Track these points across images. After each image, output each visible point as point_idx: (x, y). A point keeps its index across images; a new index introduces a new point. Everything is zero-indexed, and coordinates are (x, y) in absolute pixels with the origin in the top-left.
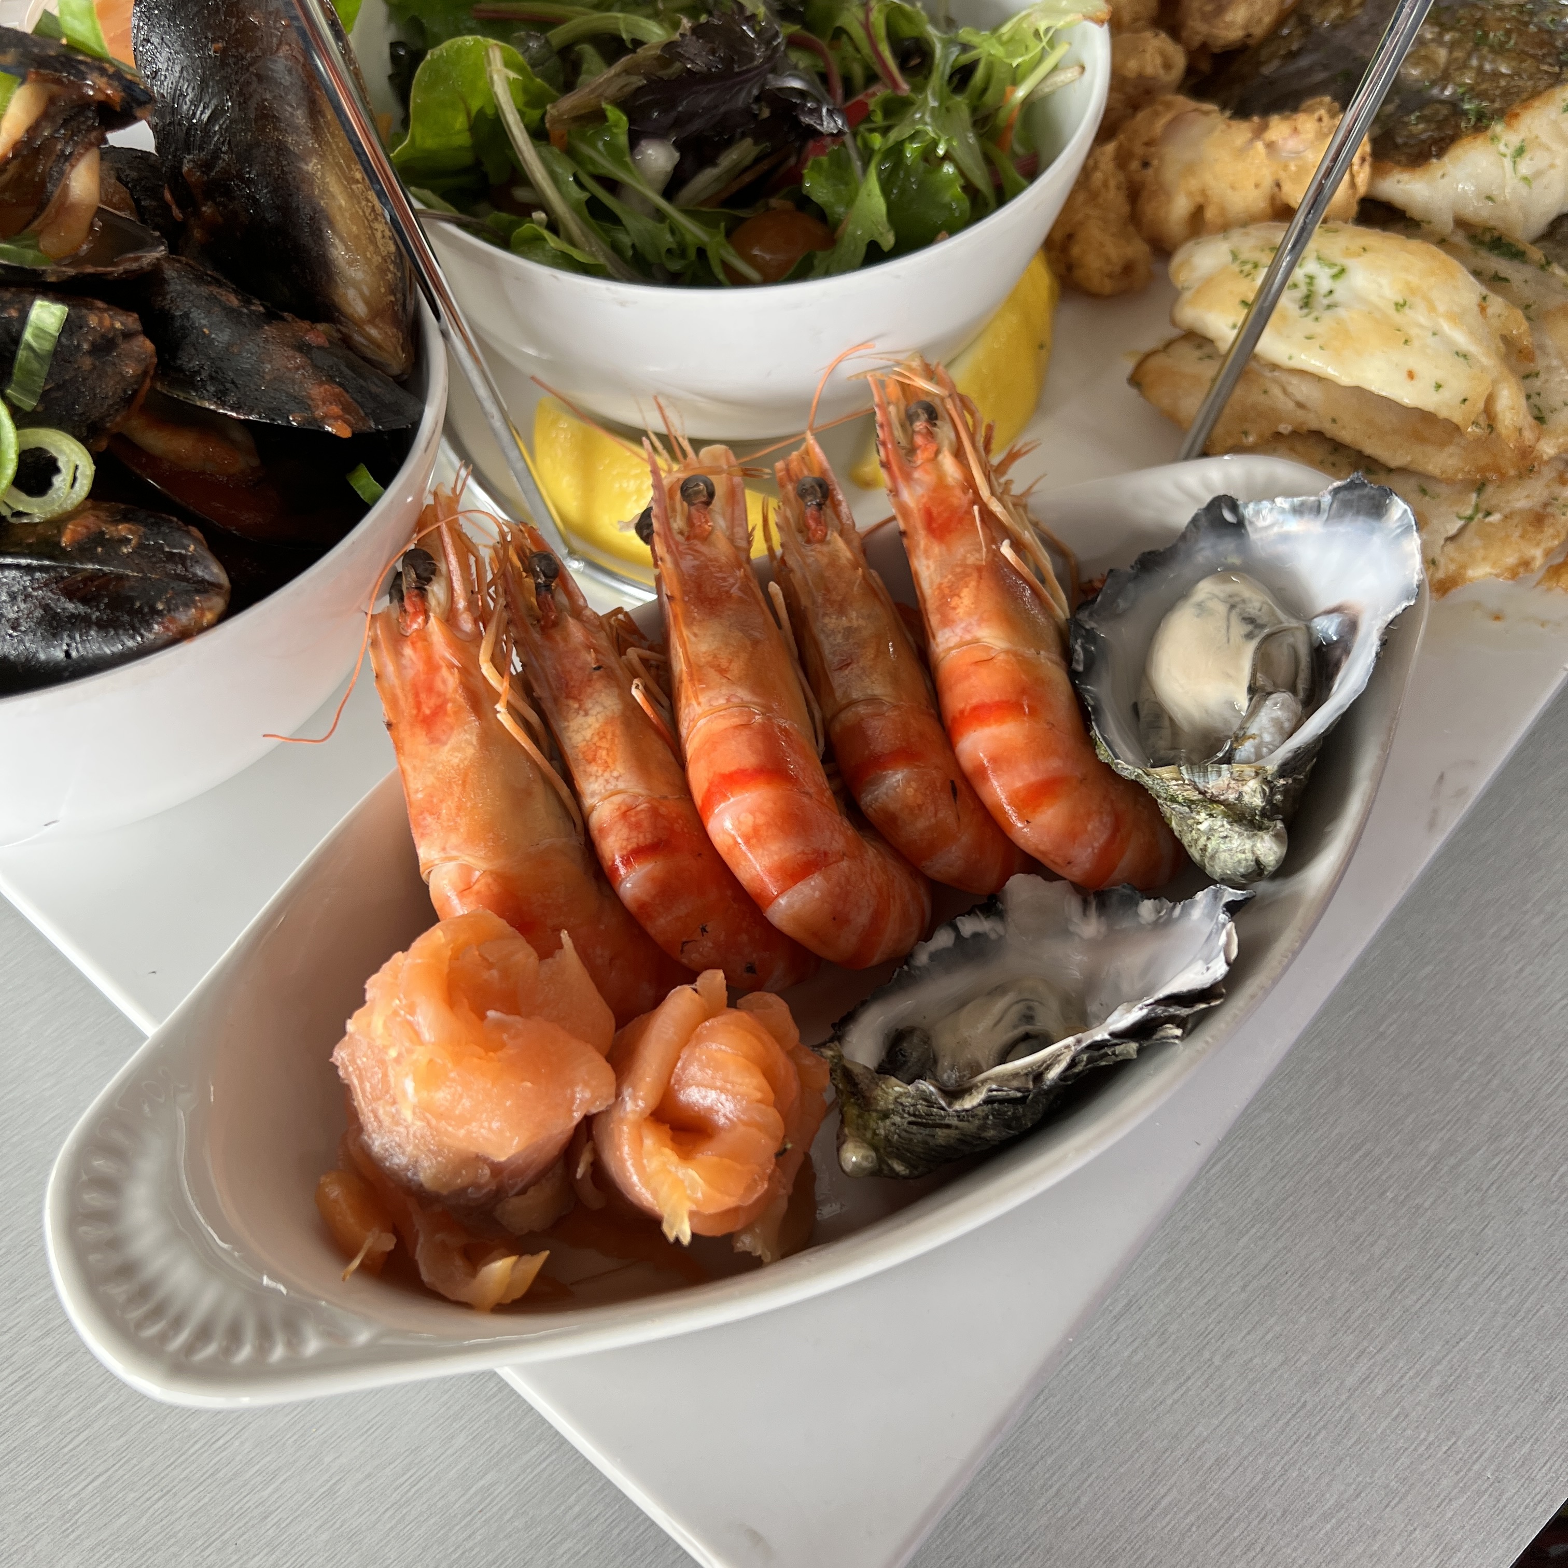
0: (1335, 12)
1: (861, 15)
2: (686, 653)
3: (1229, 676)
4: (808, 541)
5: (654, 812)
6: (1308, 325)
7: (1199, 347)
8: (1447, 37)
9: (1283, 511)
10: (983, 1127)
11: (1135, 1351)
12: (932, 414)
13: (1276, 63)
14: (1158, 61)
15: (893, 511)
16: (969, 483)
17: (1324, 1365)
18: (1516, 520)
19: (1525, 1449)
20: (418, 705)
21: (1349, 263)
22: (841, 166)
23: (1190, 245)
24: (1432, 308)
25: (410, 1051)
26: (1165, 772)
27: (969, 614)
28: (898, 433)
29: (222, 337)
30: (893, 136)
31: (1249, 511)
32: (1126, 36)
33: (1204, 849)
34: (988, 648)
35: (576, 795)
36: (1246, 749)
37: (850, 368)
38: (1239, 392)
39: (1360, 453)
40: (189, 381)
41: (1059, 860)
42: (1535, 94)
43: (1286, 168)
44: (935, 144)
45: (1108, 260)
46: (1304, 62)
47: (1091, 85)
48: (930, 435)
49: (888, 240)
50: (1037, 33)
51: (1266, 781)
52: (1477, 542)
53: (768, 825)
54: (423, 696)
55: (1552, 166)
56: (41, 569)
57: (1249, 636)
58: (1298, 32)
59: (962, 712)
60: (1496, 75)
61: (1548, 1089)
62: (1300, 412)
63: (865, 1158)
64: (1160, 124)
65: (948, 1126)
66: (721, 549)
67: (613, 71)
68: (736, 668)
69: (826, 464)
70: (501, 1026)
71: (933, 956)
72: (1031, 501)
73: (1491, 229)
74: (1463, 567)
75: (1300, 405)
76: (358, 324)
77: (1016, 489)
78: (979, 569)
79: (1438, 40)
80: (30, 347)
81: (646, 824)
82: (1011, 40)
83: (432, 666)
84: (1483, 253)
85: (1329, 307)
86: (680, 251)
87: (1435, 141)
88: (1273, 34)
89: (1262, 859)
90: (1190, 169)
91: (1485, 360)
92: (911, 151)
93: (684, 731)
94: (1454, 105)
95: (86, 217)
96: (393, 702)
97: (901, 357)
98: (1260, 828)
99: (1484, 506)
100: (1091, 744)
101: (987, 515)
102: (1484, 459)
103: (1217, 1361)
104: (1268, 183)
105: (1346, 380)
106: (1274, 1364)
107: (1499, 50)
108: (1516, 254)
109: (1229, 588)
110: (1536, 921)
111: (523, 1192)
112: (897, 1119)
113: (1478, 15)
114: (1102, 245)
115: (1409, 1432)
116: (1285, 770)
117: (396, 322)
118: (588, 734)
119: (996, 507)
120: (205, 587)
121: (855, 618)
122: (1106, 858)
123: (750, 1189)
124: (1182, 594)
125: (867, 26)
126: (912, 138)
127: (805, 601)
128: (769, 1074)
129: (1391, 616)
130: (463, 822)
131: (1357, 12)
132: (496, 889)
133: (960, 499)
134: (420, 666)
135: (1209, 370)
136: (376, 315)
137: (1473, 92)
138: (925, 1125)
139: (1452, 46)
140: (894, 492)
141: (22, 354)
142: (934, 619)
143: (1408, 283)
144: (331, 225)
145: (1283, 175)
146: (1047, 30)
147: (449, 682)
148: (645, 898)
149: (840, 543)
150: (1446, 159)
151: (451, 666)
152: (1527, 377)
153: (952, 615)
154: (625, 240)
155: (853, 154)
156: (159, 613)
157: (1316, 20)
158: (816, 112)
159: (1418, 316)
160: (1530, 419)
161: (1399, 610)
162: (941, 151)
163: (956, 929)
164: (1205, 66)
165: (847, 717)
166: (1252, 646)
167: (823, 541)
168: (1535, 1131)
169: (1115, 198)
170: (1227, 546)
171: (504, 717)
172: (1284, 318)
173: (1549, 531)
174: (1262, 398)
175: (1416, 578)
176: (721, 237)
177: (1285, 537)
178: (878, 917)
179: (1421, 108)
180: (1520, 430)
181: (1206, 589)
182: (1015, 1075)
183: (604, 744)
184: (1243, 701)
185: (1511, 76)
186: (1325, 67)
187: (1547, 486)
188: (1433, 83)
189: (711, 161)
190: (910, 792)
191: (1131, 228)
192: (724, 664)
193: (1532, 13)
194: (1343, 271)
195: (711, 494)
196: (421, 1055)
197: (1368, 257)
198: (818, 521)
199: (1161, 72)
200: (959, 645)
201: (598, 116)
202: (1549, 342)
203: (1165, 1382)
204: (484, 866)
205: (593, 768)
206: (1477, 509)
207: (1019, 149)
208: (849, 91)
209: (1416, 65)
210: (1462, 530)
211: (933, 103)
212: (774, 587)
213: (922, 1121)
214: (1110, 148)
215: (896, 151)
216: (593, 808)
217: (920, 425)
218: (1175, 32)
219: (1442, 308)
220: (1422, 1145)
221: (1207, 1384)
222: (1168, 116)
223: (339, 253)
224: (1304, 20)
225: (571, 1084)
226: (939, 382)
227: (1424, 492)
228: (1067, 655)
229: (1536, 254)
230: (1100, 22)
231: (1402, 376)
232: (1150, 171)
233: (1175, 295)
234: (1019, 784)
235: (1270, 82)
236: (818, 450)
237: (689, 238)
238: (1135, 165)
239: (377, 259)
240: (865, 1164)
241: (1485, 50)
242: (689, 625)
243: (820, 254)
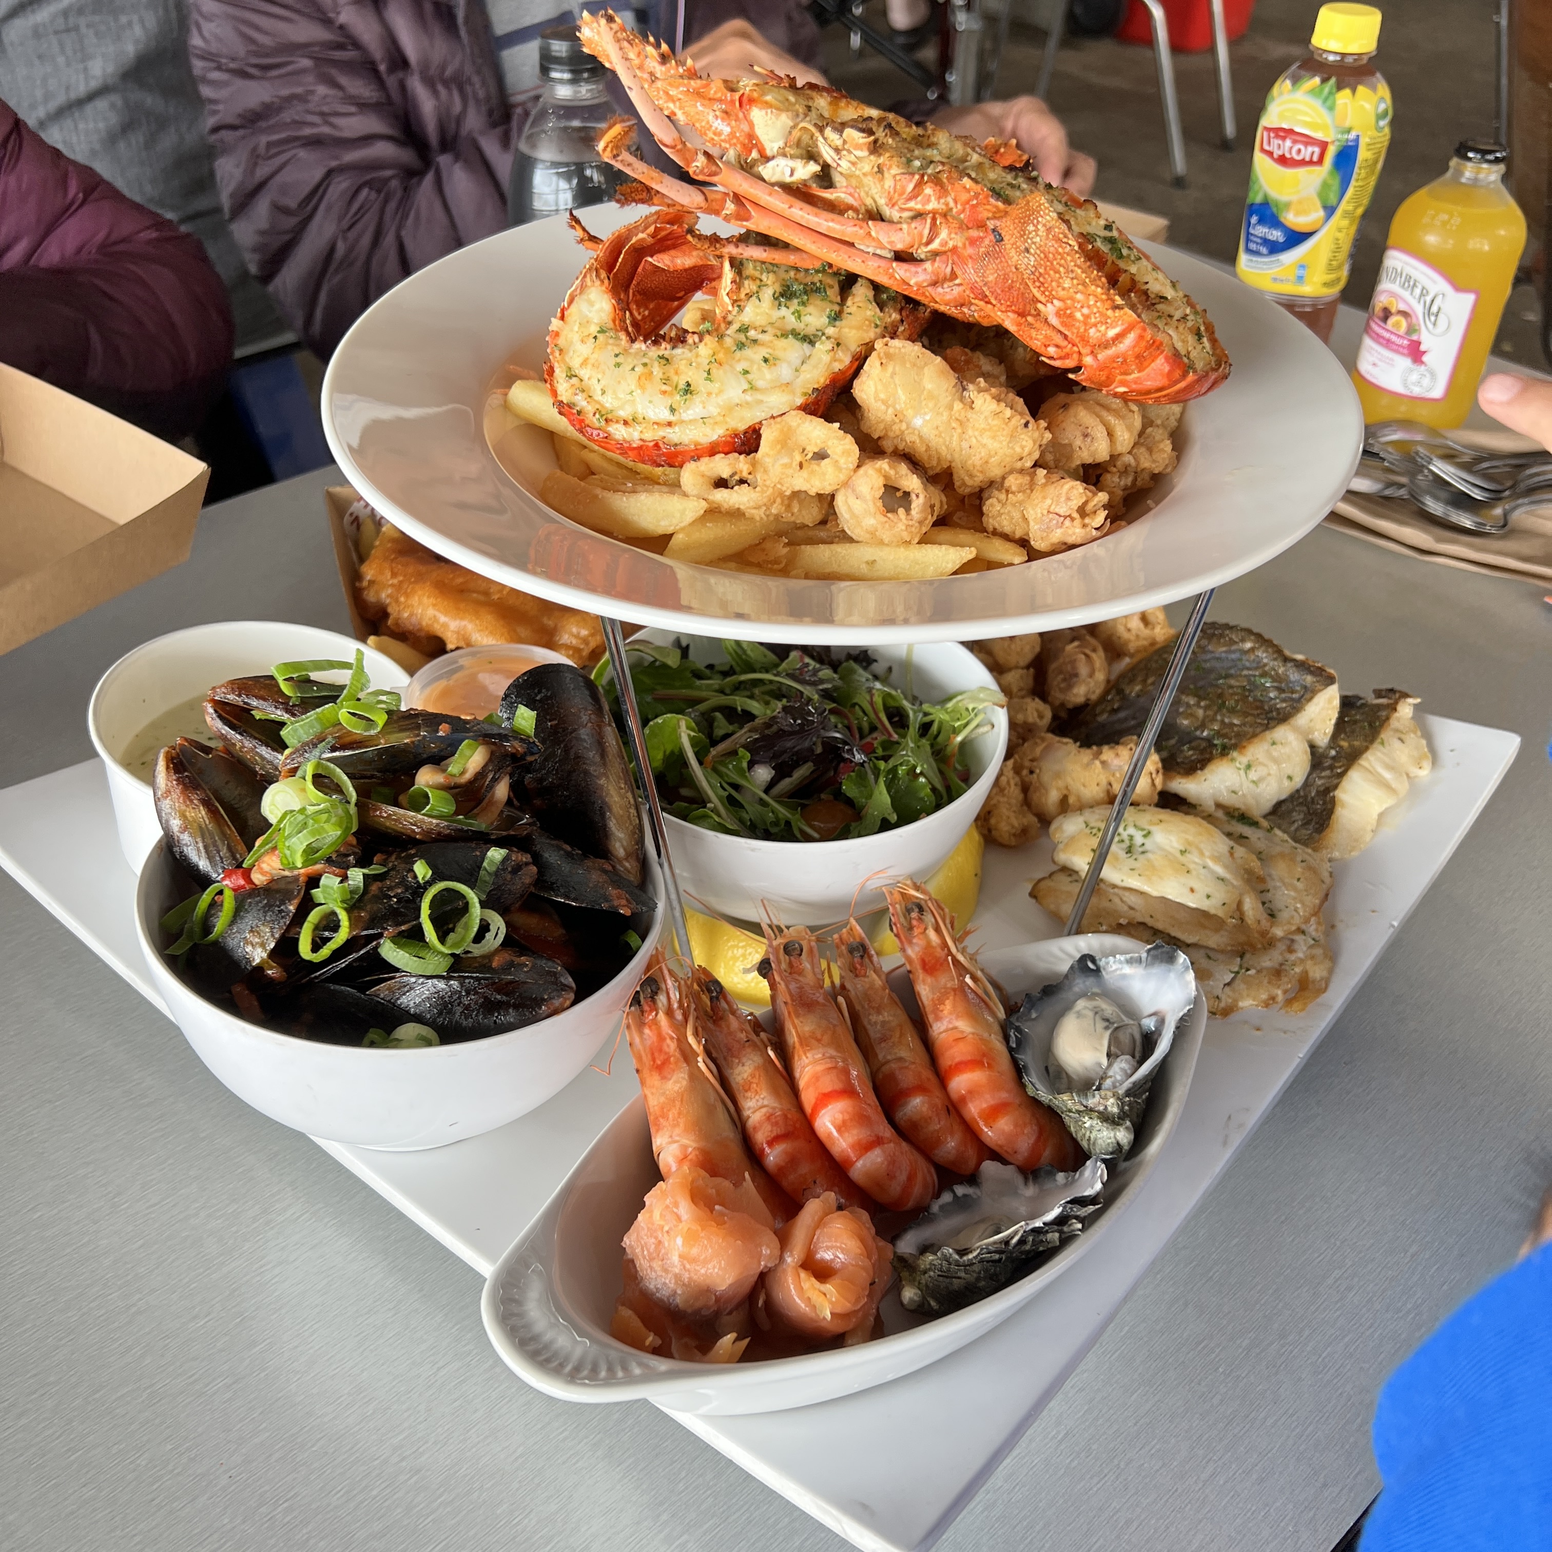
0: (1138, 688)
1: (868, 698)
2: (797, 1032)
3: (1097, 1049)
4: (857, 976)
5: (785, 1116)
6: (1131, 863)
7: (1070, 875)
8: (1202, 704)
9: (1120, 962)
10: (978, 1279)
11: (1072, 1461)
12: (921, 909)
13: (1105, 716)
14: (1035, 714)
15: (903, 961)
16: (945, 945)
17: (1187, 1467)
18: (1264, 973)
19: (1311, 1514)
20: (654, 1060)
21: (1153, 829)
22: (862, 777)
23: (1060, 817)
24: (1202, 854)
25: (676, 1226)
26: (1065, 1097)
27: (951, 1014)
28: (902, 919)
29: (566, 867)
30: (892, 763)
31: (1102, 963)
32: (1016, 700)
33: (1089, 1140)
34: (962, 1032)
35: (738, 1109)
36: (1108, 1083)
37: (874, 884)
38: (1094, 900)
39: (1169, 935)
40: (551, 887)
41: (1010, 1150)
42: (1255, 735)
43: (1114, 775)
44: (915, 767)
45: (1013, 827)
46: (1122, 715)
47: (999, 734)
48: (920, 920)
49: (894, 818)
50: (967, 709)
51: (1118, 1098)
52: (1243, 986)
53: (851, 1120)
54: (656, 1054)
55: (1269, 774)
56: (485, 979)
57: (1107, 1028)
58: (1118, 698)
59: (950, 1067)
60: (1232, 725)
61: (1313, 1308)
62: (1132, 912)
63: (916, 1294)
64: (1038, 750)
65: (959, 1278)
66: (809, 979)
67: (743, 731)
68: (826, 1038)
69: (863, 935)
70: (722, 1214)
71: (942, 1207)
72: (979, 958)
73: (1238, 809)
74: (1236, 1001)
75: (1131, 908)
76: (620, 862)
77: (971, 950)
78: (954, 990)
79: (1198, 705)
80: (485, 869)
81: (781, 1123)
82: (953, 711)
83: (661, 1038)
84: (1234, 822)
85: (1143, 853)
86: (776, 823)
87: (1199, 761)
88: (1102, 699)
89: (1121, 1142)
90: (1058, 775)
91: (1235, 883)
92: (901, 771)
93: (797, 1074)
94: (1209, 740)
95: (501, 806)
96: (639, 1058)
97: (900, 879)
98: (1118, 1124)
99: (1245, 965)
100: (1023, 1086)
101: (956, 962)
102: (1242, 938)
103: (1122, 1465)
104: (1104, 782)
105: (1155, 893)
106: (1157, 1467)
107: (1232, 711)
108: (1254, 824)
109: (1094, 1003)
110: (1301, 1212)
111: (730, 1313)
112: (932, 1273)
113: (1220, 691)
114: (1008, 818)
115: (1241, 1505)
116: (1128, 1093)
117: (638, 859)
118: (745, 1076)
119: (961, 958)
120: (565, 987)
121: (886, 1016)
122: (1035, 1152)
123: (858, 1300)
124: (1068, 1008)
125: (872, 703)
126: (901, 764)
127: (858, 1007)
128: (863, 1241)
129: (1181, 1014)
130: (682, 1121)
131: (1151, 688)
132: (701, 1158)
133: (940, 953)
134: (655, 1039)
135: (1075, 888)
136: (628, 856)
137: (1218, 734)
138: (947, 1277)
139: (1206, 708)
140: (903, 950)
141: (482, 872)
142: (931, 1018)
143: (1187, 840)
144: (610, 810)
145: (1112, 779)
146: (974, 709)
147: (671, 1046)
148: (783, 1164)
149: (874, 976)
150: (1206, 771)
151: (672, 1038)
152: (1262, 892)
153: (941, 1014)
154: (746, 817)
155: (869, 772)
156: (545, 1000)
157: (1127, 692)
158: (850, 751)
159: (1193, 858)
160: (1265, 916)
161: (1185, 1011)
162: (918, 771)
163: (953, 1192)
164: (1063, 714)
165: (885, 1069)
166: (1108, 1033)
167: (865, 976)
168: (1307, 1332)
169: (1014, 792)
170: (1090, 981)
171: (701, 1065)
172: (1116, 858)
173: (1285, 979)
174: (1108, 904)
175: (1194, 993)
176: (798, 816)
177: (1124, 977)
178: (911, 1178)
179: (1190, 742)
180: (1259, 922)
181: (1081, 1004)
182: (995, 1243)
183: (755, 1080)
184: (1105, 1062)
185: (1240, 726)
186: (1134, 718)
187: (1281, 954)
188: (1196, 729)
189: (790, 775)
190: (925, 1109)
191: (1025, 808)
192: (819, 1036)
193: (1250, 691)
194: (1149, 833)
195: (802, 950)
196: (684, 1226)
197: (1162, 825)
198: (862, 964)
199: (1038, 720)
200: (946, 1031)
201: (734, 753)
202: (1273, 873)
203: (1091, 1478)
204: (694, 1145)
205: (749, 1094)
206: (1241, 967)
207: (958, 767)
208: (862, 737)
209: (1186, 718)
210: (1233, 979)
211: (912, 745)
212: (841, 999)
213: (947, 1275)
214: (1010, 763)
215: (894, 770)
216: (749, 1117)
217: (914, 915)
218: (1044, 697)
219: (1207, 853)
220: (1238, 1342)
221: (1117, 1478)
222: (1044, 745)
223: (612, 825)
224: (1120, 692)
225: (760, 1246)
226: (924, 892)
227: (1209, 957)
228: (1006, 1038)
229: (1265, 823)
230: (1002, 707)
231: (1187, 891)
232: (1035, 776)
233: (1054, 847)
234: (984, 1105)
235: (1103, 725)
236: (858, 927)
237: (780, 816)
238: (1025, 772)
239: (631, 828)
240: (916, 1298)
241: (1225, 711)
242: (798, 1016)
243: (853, 824)
